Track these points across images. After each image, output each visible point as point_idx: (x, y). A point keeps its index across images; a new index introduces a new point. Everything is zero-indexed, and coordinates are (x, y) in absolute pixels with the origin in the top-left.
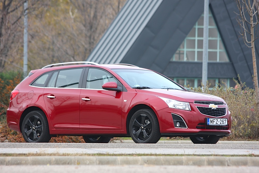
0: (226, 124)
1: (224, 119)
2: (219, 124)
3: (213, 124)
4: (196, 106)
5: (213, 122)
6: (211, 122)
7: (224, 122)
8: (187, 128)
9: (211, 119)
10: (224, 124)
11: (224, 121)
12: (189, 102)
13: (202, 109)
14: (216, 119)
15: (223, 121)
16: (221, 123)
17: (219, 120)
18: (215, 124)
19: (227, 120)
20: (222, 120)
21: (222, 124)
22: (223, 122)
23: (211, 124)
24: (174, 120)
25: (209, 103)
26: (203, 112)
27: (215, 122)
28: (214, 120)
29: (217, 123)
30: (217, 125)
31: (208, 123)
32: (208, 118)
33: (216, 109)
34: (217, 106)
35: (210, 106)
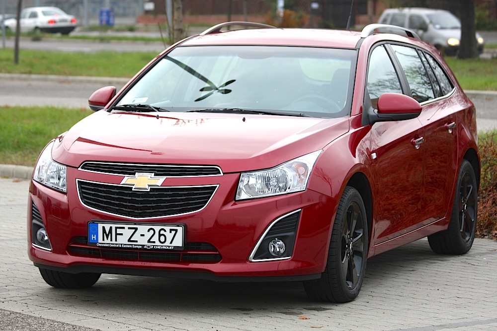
0: (178, 242)
1: (168, 228)
2: (143, 241)
3: (114, 242)
4: (77, 180)
5: (117, 234)
6: (107, 234)
7: (169, 236)
8: (50, 249)
9: (107, 227)
10: (167, 243)
11: (167, 234)
14: (126, 226)
15: (162, 232)
16: (155, 238)
17: (143, 229)
18: (123, 240)
19: (180, 230)
20: (157, 228)
21: (158, 243)
22: (160, 235)
23: (106, 241)
25: (135, 168)
26: (94, 200)
27: (122, 234)
28: (118, 230)
29: (132, 239)
30: (132, 245)
31: (93, 237)
32: (94, 223)
33: (149, 190)
34: (159, 181)
35: (127, 180)
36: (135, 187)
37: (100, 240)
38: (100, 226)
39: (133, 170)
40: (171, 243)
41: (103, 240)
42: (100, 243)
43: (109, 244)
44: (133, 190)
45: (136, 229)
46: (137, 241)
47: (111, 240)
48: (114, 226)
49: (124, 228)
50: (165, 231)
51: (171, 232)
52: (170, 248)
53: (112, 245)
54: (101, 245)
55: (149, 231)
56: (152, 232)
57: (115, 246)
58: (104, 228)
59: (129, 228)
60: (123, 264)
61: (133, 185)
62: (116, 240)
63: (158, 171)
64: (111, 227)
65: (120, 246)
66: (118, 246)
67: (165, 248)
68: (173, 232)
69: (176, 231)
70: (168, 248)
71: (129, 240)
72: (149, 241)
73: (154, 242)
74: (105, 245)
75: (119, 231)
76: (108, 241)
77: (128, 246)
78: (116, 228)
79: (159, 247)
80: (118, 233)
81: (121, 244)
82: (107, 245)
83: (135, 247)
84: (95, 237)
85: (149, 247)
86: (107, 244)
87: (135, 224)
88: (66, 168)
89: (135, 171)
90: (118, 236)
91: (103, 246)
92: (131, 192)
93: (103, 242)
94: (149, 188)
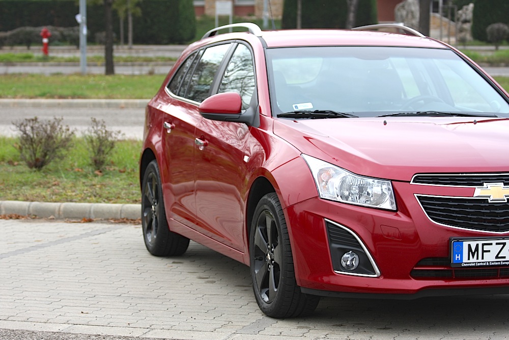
3: (480, 260)
4: (415, 195)
5: (483, 251)
6: (472, 252)
9: (473, 244)
12: (392, 180)
13: (439, 205)
14: (494, 242)
18: (490, 258)
23: (472, 260)
24: (334, 245)
25: (481, 178)
26: (443, 216)
27: (489, 251)
28: (485, 246)
29: (499, 256)
30: (500, 262)
31: (457, 257)
32: (458, 241)
33: (506, 201)
35: (479, 192)
36: (491, 198)
37: (465, 260)
38: (465, 244)
39: (480, 180)
41: (469, 259)
42: (465, 263)
43: (475, 263)
44: (489, 202)
45: (504, 244)
46: (504, 257)
47: (477, 259)
48: (480, 243)
49: (491, 244)
53: (478, 264)
54: (466, 265)
57: (481, 264)
58: (469, 246)
59: (497, 244)
60: (486, 283)
61: (489, 197)
62: (483, 258)
63: (506, 180)
64: (477, 245)
65: (488, 264)
66: (485, 264)
71: (497, 257)
74: (471, 265)
75: (486, 248)
76: (475, 260)
77: (497, 263)
78: (483, 245)
80: (485, 250)
81: (489, 262)
82: (474, 265)
83: (504, 263)
84: (459, 257)
86: (473, 263)
87: (504, 239)
88: (390, 182)
89: (482, 181)
90: (484, 253)
91: (470, 267)
92: (487, 205)
93: (469, 261)
94: (506, 198)
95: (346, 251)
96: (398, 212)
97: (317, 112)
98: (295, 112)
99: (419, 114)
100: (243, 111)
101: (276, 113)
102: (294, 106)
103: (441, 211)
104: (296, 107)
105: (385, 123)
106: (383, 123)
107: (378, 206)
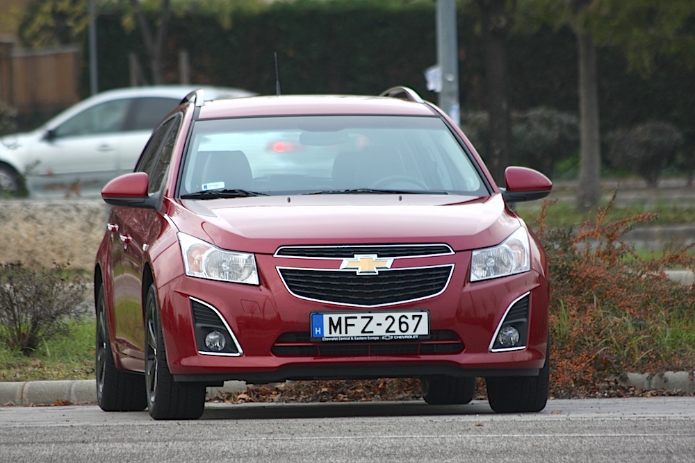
0: (423, 329)
1: (409, 315)
2: (380, 332)
3: (344, 334)
4: (278, 268)
5: (347, 325)
6: (335, 326)
7: (412, 324)
8: (238, 354)
9: (335, 318)
10: (410, 332)
11: (410, 321)
14: (359, 315)
15: (403, 319)
16: (395, 327)
17: (379, 317)
18: (355, 332)
19: (425, 314)
20: (397, 315)
21: (398, 333)
22: (400, 323)
23: (334, 334)
24: (199, 325)
25: (352, 250)
27: (353, 325)
28: (348, 320)
29: (366, 330)
30: (367, 337)
31: (316, 331)
32: (317, 314)
33: (377, 273)
34: (388, 263)
35: (346, 264)
36: (360, 270)
37: (326, 333)
38: (326, 317)
39: (350, 252)
40: (415, 331)
41: (330, 333)
42: (326, 337)
43: (338, 337)
44: (358, 274)
45: (371, 318)
46: (372, 332)
47: (340, 333)
48: (343, 316)
49: (356, 318)
50: (407, 318)
51: (413, 319)
52: (414, 337)
53: (342, 339)
54: (328, 339)
55: (386, 319)
56: (390, 320)
57: (345, 339)
58: (331, 319)
59: (362, 317)
60: (352, 360)
61: (357, 269)
62: (346, 333)
63: (381, 252)
64: (340, 318)
65: (352, 339)
66: (349, 339)
67: (408, 337)
68: (417, 319)
69: (420, 317)
70: (411, 337)
71: (363, 332)
72: (387, 331)
73: (394, 332)
74: (333, 339)
75: (350, 321)
76: (337, 334)
77: (362, 338)
78: (346, 318)
79: (400, 337)
80: (348, 323)
81: (354, 337)
82: (336, 339)
83: (371, 338)
84: (320, 331)
85: (388, 337)
86: (335, 337)
87: (370, 312)
88: (253, 255)
89: (352, 254)
90: (349, 328)
91: (331, 341)
92: (355, 277)
93: (331, 336)
94: (377, 271)
95: (210, 330)
96: (261, 287)
97: (225, 191)
98: (201, 192)
99: (347, 192)
100: (150, 195)
101: (181, 194)
102: (203, 186)
103: (304, 283)
104: (205, 187)
105: (289, 200)
106: (287, 201)
107: (244, 282)
